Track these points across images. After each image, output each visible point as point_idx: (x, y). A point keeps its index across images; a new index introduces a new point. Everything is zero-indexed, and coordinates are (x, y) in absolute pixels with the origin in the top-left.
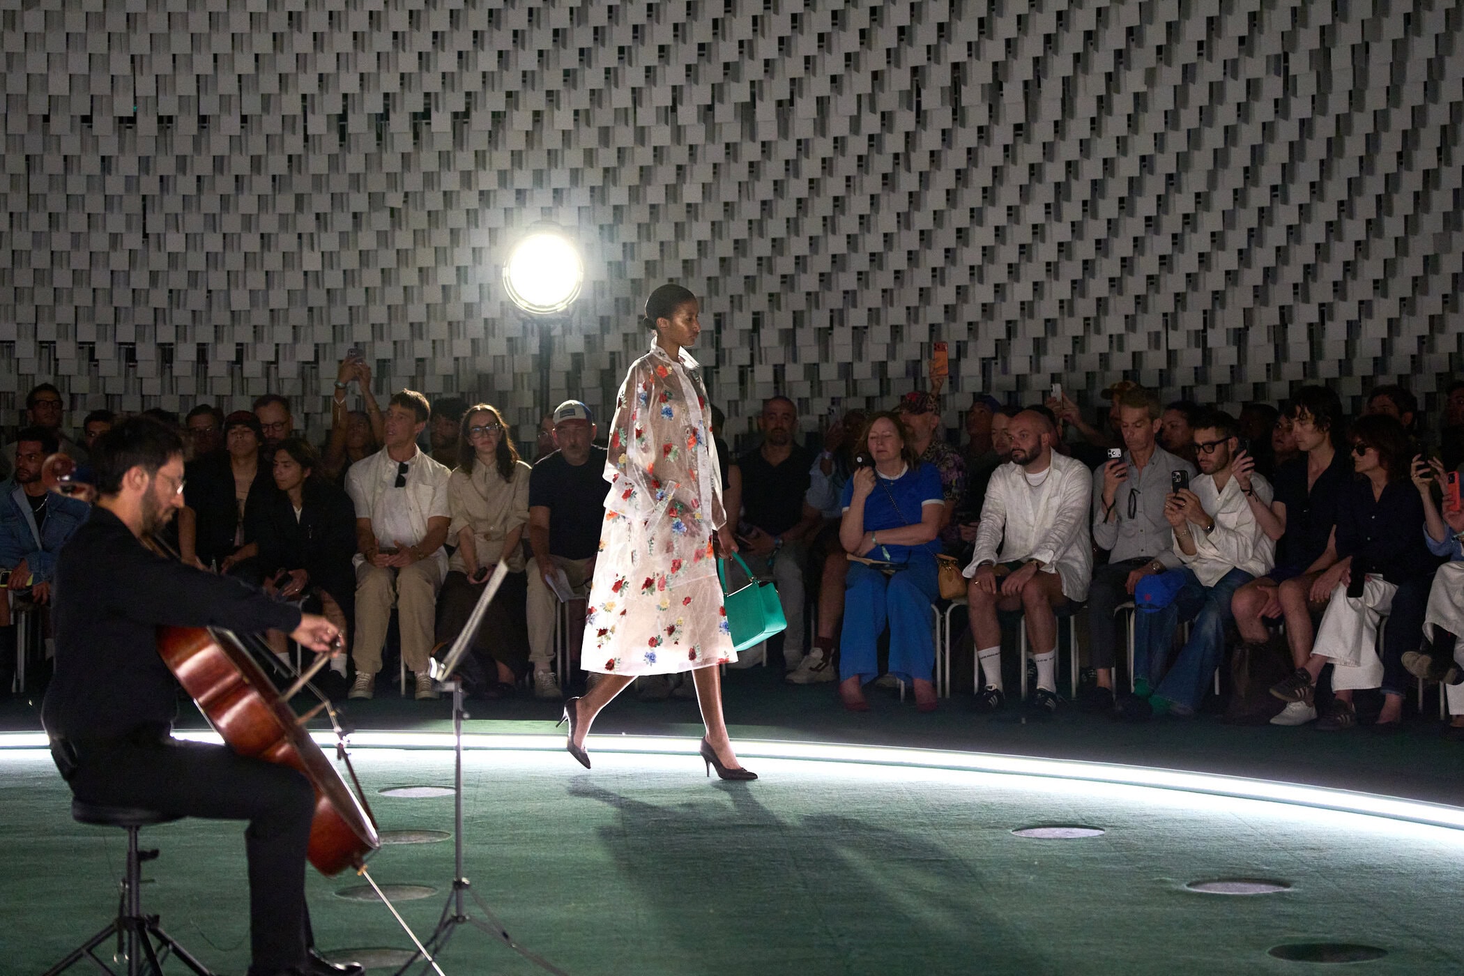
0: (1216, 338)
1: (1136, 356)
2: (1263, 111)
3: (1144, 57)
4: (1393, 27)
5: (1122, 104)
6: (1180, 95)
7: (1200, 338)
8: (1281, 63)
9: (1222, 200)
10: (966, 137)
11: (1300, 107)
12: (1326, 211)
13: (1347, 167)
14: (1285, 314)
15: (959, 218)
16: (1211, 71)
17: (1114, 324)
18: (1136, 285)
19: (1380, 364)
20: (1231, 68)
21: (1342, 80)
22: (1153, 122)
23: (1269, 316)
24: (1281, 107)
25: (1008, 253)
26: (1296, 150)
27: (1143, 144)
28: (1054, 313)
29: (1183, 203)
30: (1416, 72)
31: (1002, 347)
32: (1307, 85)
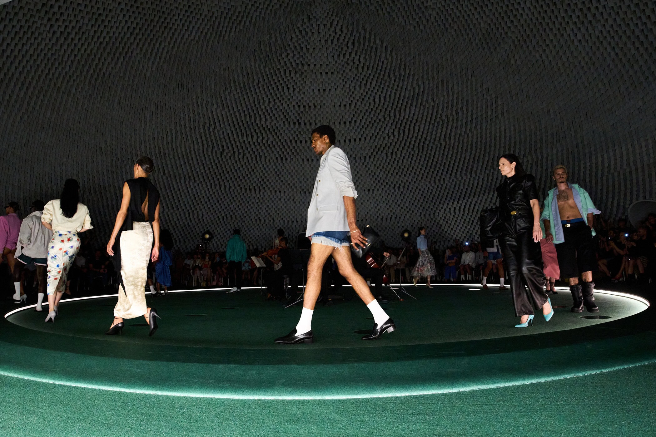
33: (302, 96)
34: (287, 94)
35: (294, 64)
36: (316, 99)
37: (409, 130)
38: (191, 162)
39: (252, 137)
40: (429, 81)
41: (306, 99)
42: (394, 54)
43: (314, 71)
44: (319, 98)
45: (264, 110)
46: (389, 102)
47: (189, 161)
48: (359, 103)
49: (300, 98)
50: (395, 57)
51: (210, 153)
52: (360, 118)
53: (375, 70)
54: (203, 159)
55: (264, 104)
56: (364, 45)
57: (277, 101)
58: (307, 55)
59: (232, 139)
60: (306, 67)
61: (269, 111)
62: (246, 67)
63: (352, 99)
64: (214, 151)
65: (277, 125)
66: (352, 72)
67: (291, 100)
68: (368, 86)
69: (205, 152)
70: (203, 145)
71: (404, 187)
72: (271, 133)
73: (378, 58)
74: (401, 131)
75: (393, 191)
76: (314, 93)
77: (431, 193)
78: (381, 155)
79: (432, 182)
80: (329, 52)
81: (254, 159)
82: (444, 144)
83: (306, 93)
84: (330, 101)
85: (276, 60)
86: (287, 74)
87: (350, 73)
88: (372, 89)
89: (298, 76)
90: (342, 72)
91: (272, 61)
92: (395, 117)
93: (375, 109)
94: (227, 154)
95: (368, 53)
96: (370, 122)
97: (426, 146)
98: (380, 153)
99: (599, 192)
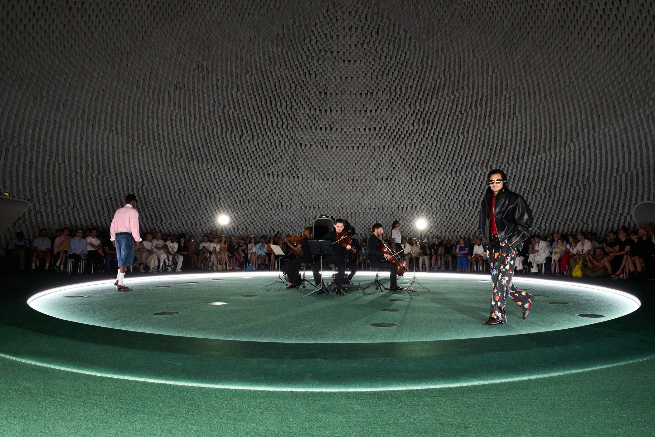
33: (324, 82)
34: (308, 80)
35: (317, 50)
36: (338, 86)
37: (429, 121)
38: (209, 145)
39: (272, 121)
40: (450, 74)
41: (327, 85)
42: (417, 46)
43: (337, 58)
44: (341, 86)
45: (285, 95)
46: (410, 93)
47: (207, 144)
48: (381, 93)
49: (321, 85)
50: (418, 49)
51: (228, 137)
52: (381, 107)
53: (397, 60)
54: (221, 142)
55: (285, 89)
56: (388, 35)
57: (298, 87)
58: (330, 42)
59: (251, 123)
60: (329, 54)
61: (290, 96)
62: (268, 51)
63: (373, 88)
64: (233, 135)
65: (298, 111)
66: (375, 61)
67: (312, 86)
68: (390, 76)
69: (224, 136)
70: (222, 128)
71: (421, 177)
72: (291, 118)
73: (401, 49)
74: (421, 123)
75: (410, 181)
76: (336, 80)
77: (447, 185)
78: (400, 145)
79: (448, 174)
80: (352, 40)
81: (273, 144)
82: (462, 138)
83: (328, 80)
84: (351, 89)
85: (299, 45)
86: (310, 60)
87: (373, 63)
88: (394, 79)
89: (320, 62)
90: (364, 61)
91: (295, 46)
92: (415, 108)
93: (396, 99)
94: (246, 138)
95: (392, 43)
96: (390, 112)
97: (444, 138)
98: (399, 142)
99: (607, 191)
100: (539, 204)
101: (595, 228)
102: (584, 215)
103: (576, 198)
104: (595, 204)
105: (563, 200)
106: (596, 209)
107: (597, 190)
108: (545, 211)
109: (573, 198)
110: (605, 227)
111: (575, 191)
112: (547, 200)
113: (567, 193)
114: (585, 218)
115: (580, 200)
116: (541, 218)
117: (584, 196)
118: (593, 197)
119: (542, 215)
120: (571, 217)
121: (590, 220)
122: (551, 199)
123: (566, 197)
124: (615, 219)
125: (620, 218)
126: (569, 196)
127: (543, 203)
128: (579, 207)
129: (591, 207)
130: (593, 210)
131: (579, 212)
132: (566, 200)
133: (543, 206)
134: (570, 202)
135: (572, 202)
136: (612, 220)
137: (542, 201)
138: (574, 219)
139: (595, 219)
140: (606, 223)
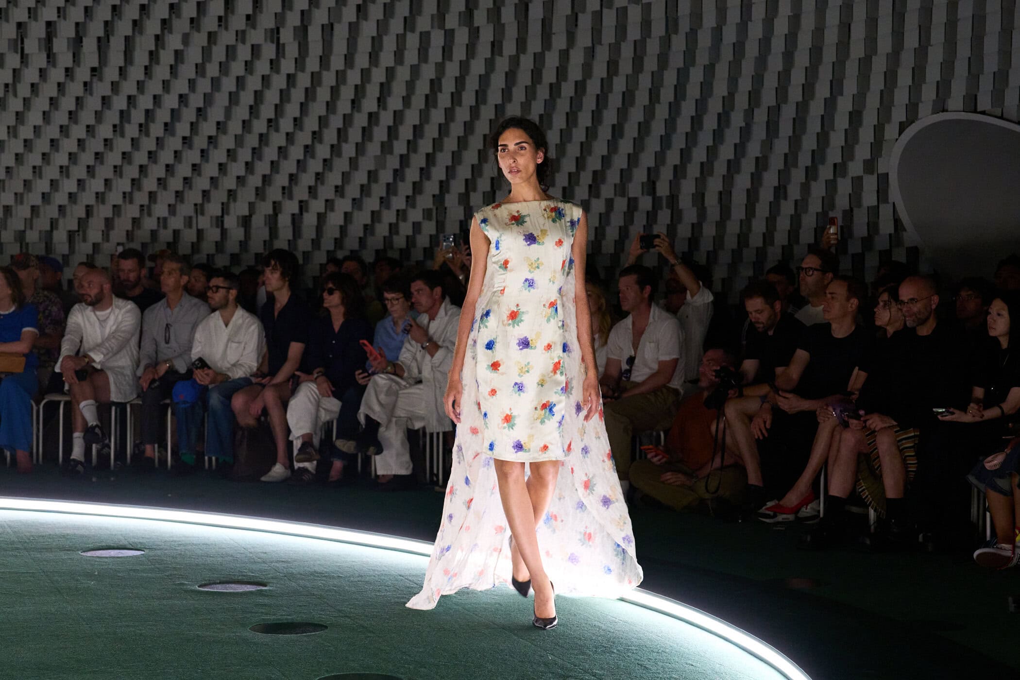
0: (230, 222)
1: (176, 233)
2: (262, 67)
3: (181, 25)
4: (349, 14)
5: (167, 58)
6: (206, 52)
7: (219, 222)
8: (274, 34)
9: (235, 127)
10: (57, 75)
11: (287, 66)
12: (304, 138)
13: (318, 109)
14: (277, 206)
15: (52, 131)
16: (227, 38)
17: (160, 210)
18: (176, 184)
19: (339, 243)
20: (241, 36)
21: (315, 48)
22: (187, 71)
23: (265, 208)
24: (274, 65)
25: (87, 158)
26: (284, 96)
27: (180, 86)
28: (119, 201)
29: (208, 128)
30: (364, 45)
31: (83, 223)
32: (292, 50)
99: (778, 45)
100: (435, 85)
101: (709, 231)
102: (660, 157)
103: (626, 67)
104: (715, 106)
105: (562, 72)
106: (718, 135)
107: (730, 35)
108: (469, 127)
109: (613, 66)
110: (759, 226)
111: (621, 29)
112: (477, 67)
113: (584, 39)
114: (666, 174)
115: (645, 81)
116: (444, 159)
117: (663, 61)
118: (710, 70)
119: (450, 144)
120: (594, 163)
121: (688, 188)
122: (502, 64)
123: (577, 58)
124: (806, 188)
125: (831, 186)
126: (590, 52)
127: (460, 82)
128: (636, 115)
129: (697, 122)
130: (705, 139)
131: (639, 143)
132: (575, 73)
133: (456, 98)
134: (593, 87)
135: (606, 85)
136: (794, 192)
137: (452, 70)
138: (613, 177)
139: (714, 185)
140: (762, 210)
